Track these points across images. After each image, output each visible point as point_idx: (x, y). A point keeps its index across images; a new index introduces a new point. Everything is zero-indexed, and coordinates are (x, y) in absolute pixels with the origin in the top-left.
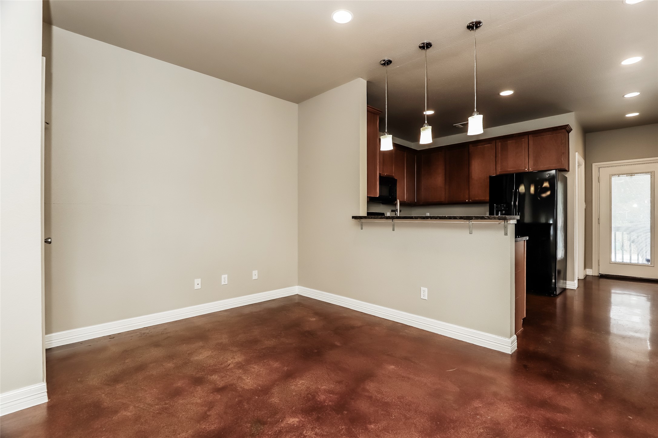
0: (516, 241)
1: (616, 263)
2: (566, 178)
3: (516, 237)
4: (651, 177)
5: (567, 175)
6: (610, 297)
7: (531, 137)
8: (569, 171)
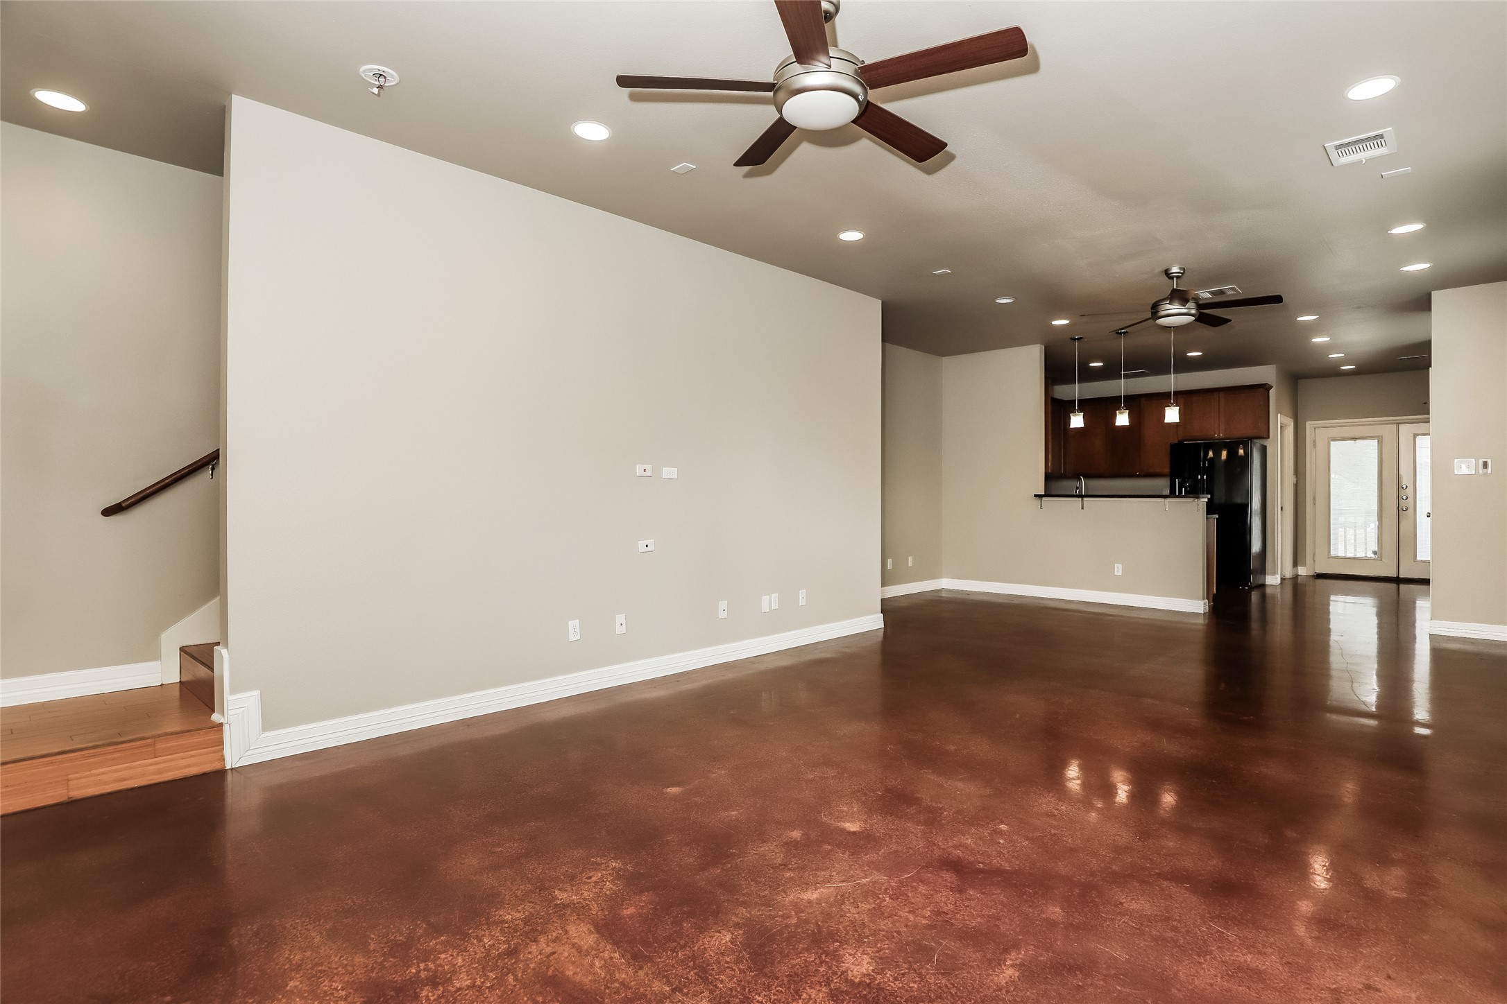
0: (1207, 518)
1: (1336, 558)
2: (1265, 447)
3: (1207, 514)
4: (1378, 443)
5: (1267, 443)
6: (1328, 605)
7: (1222, 394)
8: (1269, 438)
